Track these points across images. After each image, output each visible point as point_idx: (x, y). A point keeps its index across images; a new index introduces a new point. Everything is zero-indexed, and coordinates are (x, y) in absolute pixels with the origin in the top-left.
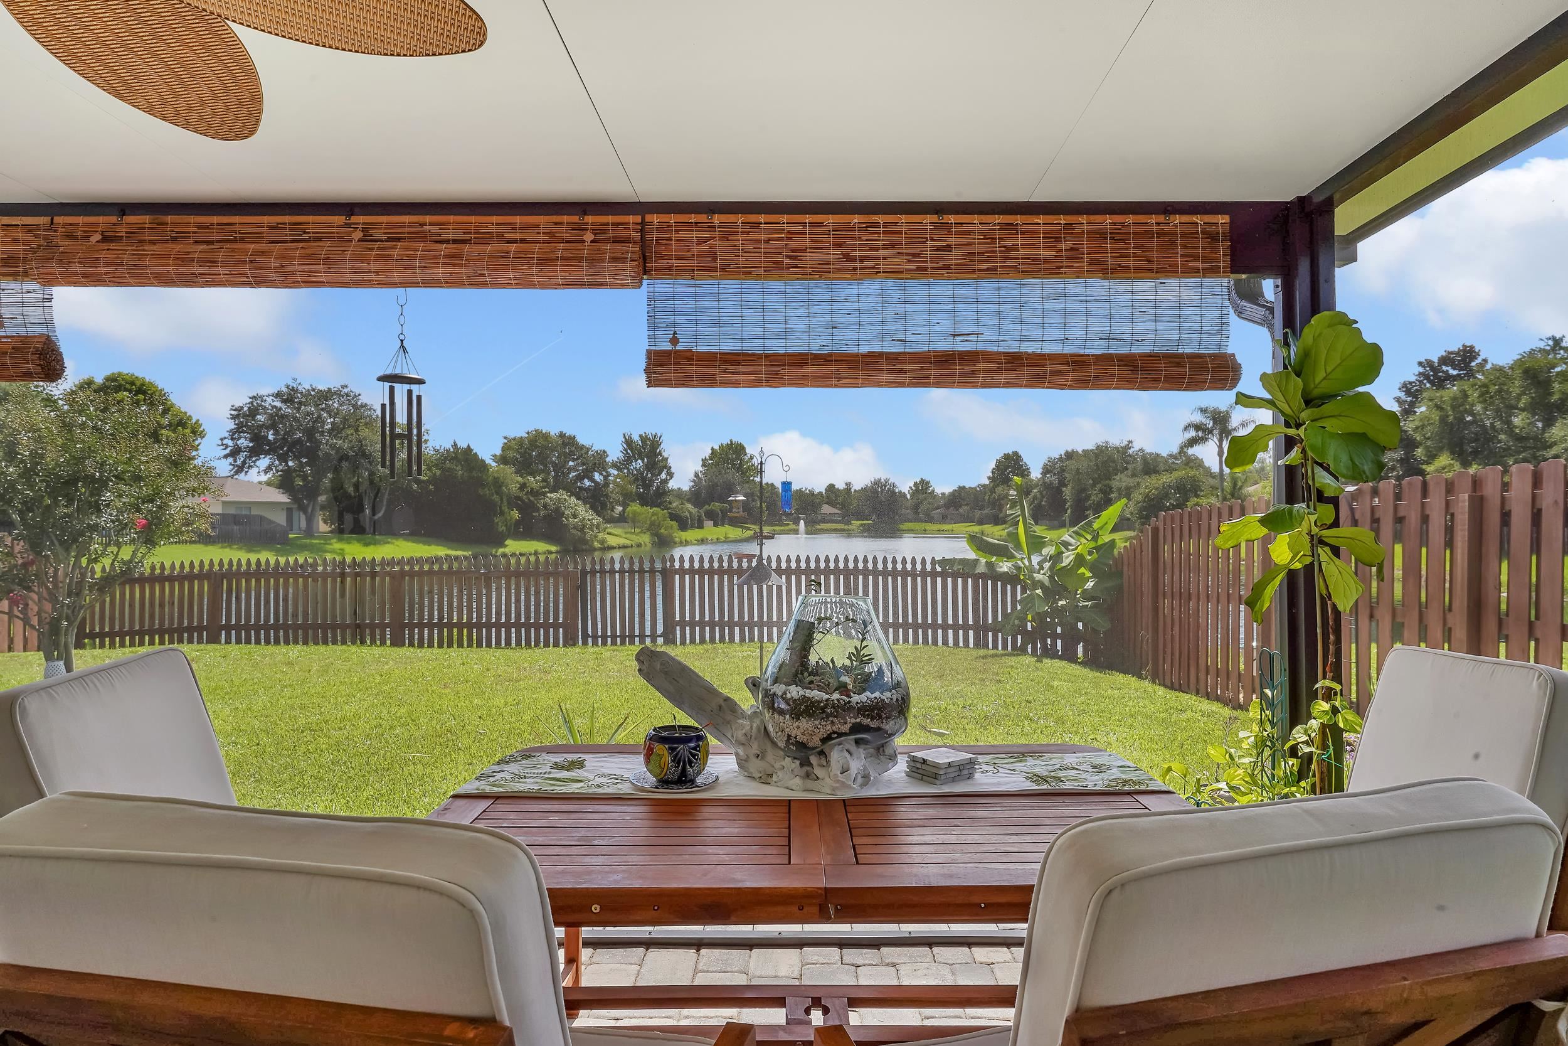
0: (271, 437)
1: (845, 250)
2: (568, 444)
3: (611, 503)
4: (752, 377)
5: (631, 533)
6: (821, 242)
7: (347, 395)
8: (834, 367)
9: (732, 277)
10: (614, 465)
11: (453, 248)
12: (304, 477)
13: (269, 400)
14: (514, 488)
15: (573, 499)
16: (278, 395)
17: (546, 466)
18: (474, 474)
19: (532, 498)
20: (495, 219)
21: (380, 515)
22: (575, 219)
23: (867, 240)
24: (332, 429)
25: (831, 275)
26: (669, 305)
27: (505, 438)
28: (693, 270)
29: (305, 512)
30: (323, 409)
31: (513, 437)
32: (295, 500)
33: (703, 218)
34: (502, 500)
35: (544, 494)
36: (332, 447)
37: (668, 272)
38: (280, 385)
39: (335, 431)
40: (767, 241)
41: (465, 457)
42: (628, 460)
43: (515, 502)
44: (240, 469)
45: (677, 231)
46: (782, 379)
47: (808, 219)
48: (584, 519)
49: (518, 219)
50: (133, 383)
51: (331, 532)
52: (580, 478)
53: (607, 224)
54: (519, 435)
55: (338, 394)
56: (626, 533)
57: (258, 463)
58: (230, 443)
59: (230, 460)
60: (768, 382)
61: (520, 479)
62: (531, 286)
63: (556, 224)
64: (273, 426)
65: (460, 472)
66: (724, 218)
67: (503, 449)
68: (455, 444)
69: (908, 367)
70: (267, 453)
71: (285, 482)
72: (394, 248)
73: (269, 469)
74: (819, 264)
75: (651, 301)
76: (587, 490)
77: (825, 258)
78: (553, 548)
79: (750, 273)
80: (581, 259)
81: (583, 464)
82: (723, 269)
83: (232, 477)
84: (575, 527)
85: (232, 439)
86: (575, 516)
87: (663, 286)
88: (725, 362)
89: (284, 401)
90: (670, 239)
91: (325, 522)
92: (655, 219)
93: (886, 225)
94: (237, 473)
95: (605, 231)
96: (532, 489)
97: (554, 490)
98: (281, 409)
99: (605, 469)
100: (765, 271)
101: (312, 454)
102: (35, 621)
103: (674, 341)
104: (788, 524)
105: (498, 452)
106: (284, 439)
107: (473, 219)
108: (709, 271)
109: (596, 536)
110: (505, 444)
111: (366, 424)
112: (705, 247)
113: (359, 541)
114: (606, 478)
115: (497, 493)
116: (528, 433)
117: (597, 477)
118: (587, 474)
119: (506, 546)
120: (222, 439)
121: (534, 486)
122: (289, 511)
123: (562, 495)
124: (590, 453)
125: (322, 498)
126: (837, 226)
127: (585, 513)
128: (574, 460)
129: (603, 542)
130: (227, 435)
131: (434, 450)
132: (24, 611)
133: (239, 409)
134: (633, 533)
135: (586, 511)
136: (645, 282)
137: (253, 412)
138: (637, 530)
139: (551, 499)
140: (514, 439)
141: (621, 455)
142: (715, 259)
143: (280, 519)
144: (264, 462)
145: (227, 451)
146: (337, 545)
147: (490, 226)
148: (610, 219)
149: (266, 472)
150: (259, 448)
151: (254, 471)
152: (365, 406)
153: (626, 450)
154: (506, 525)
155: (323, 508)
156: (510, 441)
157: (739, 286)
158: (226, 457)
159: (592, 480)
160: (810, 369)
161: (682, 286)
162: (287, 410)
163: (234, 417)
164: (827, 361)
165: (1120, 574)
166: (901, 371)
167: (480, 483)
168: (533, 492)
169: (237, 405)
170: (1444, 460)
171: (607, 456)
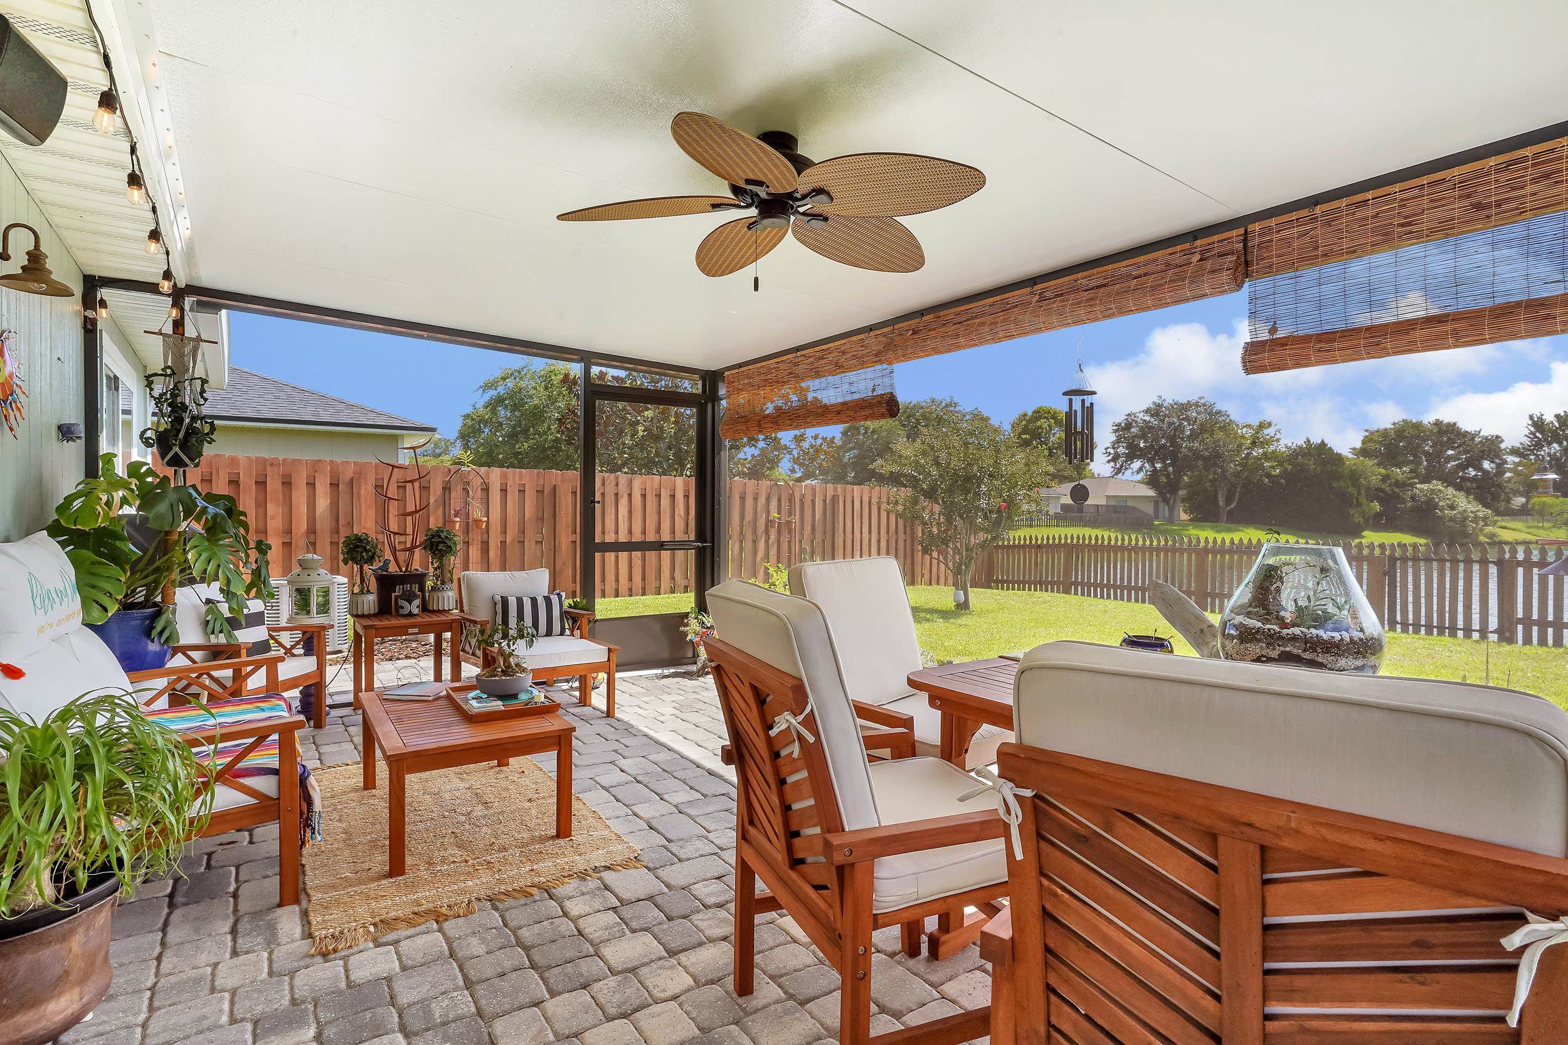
0: (1142, 445)
1: (1473, 200)
2: (1446, 432)
3: (1506, 494)
4: (1350, 352)
5: (1537, 527)
6: (1444, 198)
7: (1204, 405)
8: (1449, 327)
9: (1334, 260)
10: (1514, 452)
11: (1091, 294)
12: (1168, 476)
13: (1141, 415)
14: (1375, 480)
15: (1451, 491)
16: (1147, 411)
17: (1416, 456)
18: (1329, 468)
19: (1397, 490)
20: (1125, 263)
21: (1232, 506)
22: (1187, 245)
23: (1507, 181)
24: (1191, 435)
25: (1455, 231)
26: (1270, 300)
27: (1366, 431)
28: (1294, 263)
29: (1168, 504)
30: (1183, 419)
31: (1376, 429)
32: (1161, 493)
33: (1305, 212)
34: (1359, 493)
35: (1412, 485)
36: (1190, 449)
37: (1270, 270)
38: (1147, 403)
39: (1194, 436)
40: (1376, 216)
41: (1321, 452)
42: (1538, 445)
43: (1375, 493)
44: (1119, 471)
45: (1278, 232)
46: (1385, 348)
47: (1425, 180)
48: (1465, 511)
49: (1142, 259)
50: (1049, 412)
51: (1190, 520)
52: (1463, 467)
53: (1214, 243)
54: (1382, 427)
55: (1197, 405)
56: (1529, 527)
57: (1132, 466)
58: (1112, 451)
59: (1112, 464)
60: (1368, 353)
61: (1382, 471)
62: (1148, 308)
63: (1171, 254)
64: (1143, 436)
65: (1314, 467)
66: (1326, 207)
67: (1364, 442)
68: (1308, 441)
69: (1558, 311)
70: (1139, 457)
71: (1152, 480)
72: (1055, 302)
73: (1141, 469)
74: (1439, 223)
75: (1253, 299)
76: (1474, 479)
77: (1448, 215)
78: (1422, 541)
79: (1355, 251)
80: (1184, 279)
81: (1466, 452)
82: (1325, 255)
83: (1113, 477)
84: (1452, 519)
85: (1114, 448)
86: (1452, 507)
87: (1263, 285)
88: (1320, 341)
89: (1152, 416)
90: (1271, 240)
91: (1185, 512)
92: (1256, 227)
93: (1536, 155)
94: (1116, 474)
95: (1208, 250)
96: (1397, 481)
97: (1426, 479)
98: (1149, 422)
99: (1497, 456)
100: (1372, 246)
101: (1174, 456)
102: (951, 565)
103: (1273, 331)
105: (1358, 445)
106: (1152, 445)
107: (1110, 267)
108: (1310, 260)
109: (1481, 530)
110: (1367, 437)
111: (1220, 428)
112: (1307, 239)
113: (1212, 528)
114: (1499, 466)
115: (1354, 486)
116: (1394, 424)
117: (1487, 465)
118: (1474, 462)
119: (1363, 537)
120: (1106, 449)
121: (1400, 477)
122: (1156, 503)
123: (1436, 485)
124: (1477, 440)
125: (1182, 493)
126: (1464, 177)
127: (1466, 504)
128: (1453, 448)
129: (1492, 536)
130: (1109, 445)
131: (1286, 447)
132: (946, 559)
133: (1119, 425)
134: (1542, 528)
135: (1469, 502)
136: (1246, 285)
137: (1128, 426)
138: (1546, 525)
139: (1422, 491)
140: (1378, 431)
141: (1527, 441)
142: (1317, 248)
143: (1149, 509)
144: (1137, 464)
145: (1110, 457)
146: (1193, 532)
147: (1122, 269)
148: (1216, 238)
149: (1138, 472)
150: (1134, 453)
151: (1129, 472)
152: (1219, 412)
153: (1534, 434)
154: (1363, 517)
155: (1183, 501)
156: (1372, 433)
157: (1343, 267)
158: (1109, 462)
159: (1478, 468)
160: (1418, 334)
161: (1284, 281)
162: (1154, 422)
163: (1115, 431)
164: (1440, 322)
166: (1548, 317)
167: (1338, 477)
168: (1397, 484)
169: (1117, 422)
171: (1502, 441)
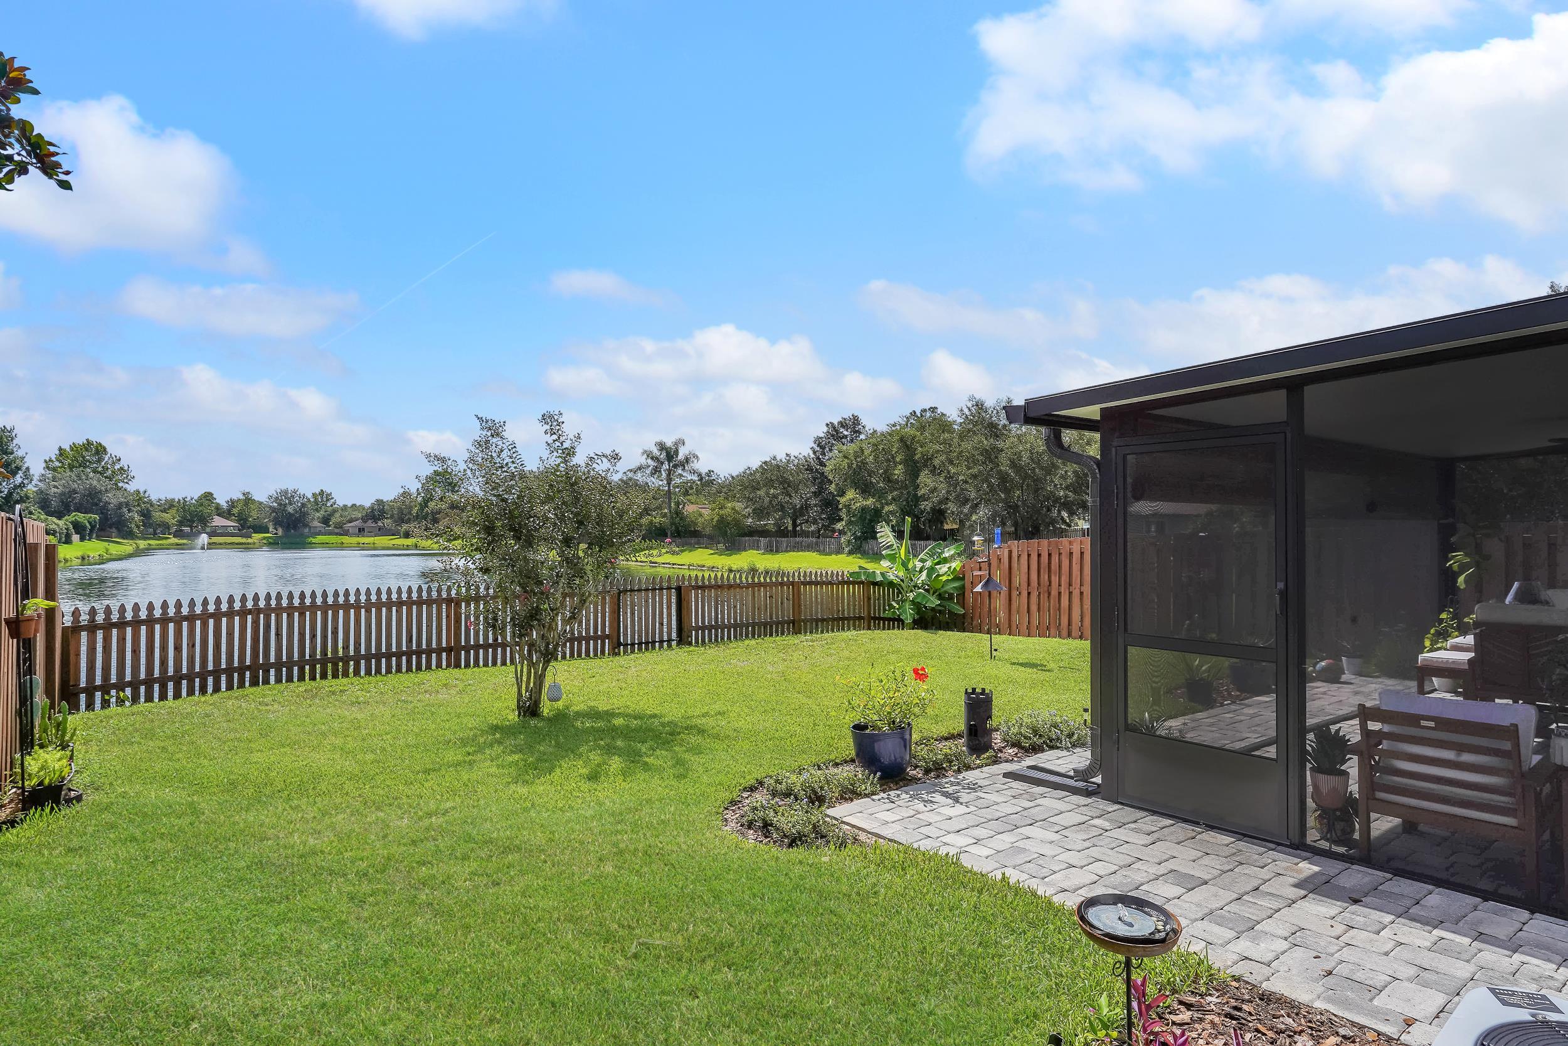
104: (170, 538)
165: (963, 579)
170: (851, 494)
